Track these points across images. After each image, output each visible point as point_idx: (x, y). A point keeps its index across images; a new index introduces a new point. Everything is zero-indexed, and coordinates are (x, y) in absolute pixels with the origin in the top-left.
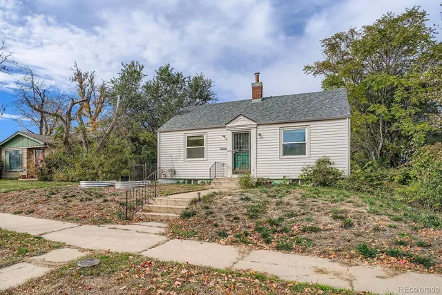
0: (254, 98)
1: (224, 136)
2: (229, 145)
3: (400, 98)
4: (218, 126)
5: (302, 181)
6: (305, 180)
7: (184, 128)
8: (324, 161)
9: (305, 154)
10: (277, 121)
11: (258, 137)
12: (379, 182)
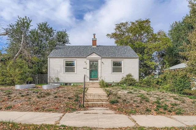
0: (93, 45)
1: (85, 62)
2: (88, 66)
3: (146, 52)
4: (82, 57)
5: (121, 83)
6: (122, 83)
7: (63, 57)
8: (129, 75)
9: (121, 72)
10: (110, 57)
11: (102, 63)
12: (149, 84)
